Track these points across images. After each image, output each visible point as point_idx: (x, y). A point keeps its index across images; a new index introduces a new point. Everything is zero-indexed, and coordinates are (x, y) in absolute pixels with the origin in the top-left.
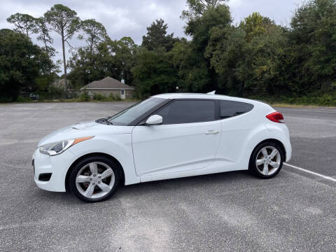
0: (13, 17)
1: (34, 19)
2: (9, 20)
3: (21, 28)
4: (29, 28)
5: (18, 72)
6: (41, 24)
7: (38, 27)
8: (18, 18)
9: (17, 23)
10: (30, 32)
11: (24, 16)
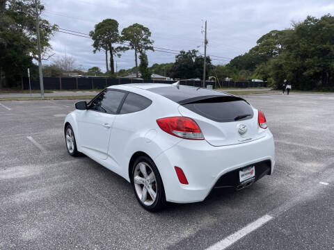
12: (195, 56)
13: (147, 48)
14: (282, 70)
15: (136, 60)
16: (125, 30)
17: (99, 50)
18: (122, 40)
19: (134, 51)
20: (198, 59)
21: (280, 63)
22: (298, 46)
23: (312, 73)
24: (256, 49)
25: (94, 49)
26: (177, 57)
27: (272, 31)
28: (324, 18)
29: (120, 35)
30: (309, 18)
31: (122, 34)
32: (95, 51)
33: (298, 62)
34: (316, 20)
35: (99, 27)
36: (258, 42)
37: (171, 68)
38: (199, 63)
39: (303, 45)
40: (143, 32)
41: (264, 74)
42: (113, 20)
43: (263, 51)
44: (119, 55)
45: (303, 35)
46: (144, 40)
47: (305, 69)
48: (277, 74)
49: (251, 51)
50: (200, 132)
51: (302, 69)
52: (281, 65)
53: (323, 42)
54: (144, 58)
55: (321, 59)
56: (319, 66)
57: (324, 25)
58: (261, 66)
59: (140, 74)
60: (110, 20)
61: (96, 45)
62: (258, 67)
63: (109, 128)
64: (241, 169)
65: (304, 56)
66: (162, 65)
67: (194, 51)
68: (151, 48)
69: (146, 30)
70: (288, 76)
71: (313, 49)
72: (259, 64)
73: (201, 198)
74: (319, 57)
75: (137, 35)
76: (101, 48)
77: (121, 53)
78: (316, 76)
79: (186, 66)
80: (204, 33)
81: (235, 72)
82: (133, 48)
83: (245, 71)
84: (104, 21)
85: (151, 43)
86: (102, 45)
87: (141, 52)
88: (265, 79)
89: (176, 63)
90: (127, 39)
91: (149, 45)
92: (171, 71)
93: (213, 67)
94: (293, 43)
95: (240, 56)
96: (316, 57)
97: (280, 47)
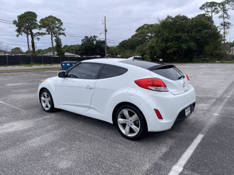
0: (203, 6)
1: (217, 4)
2: (201, 8)
3: (208, 12)
4: (214, 11)
5: (192, 43)
6: (221, 7)
7: (219, 9)
8: (207, 5)
9: (206, 9)
10: (214, 14)
11: (210, 3)
12: (95, 40)
13: (60, 34)
14: (154, 49)
15: (52, 43)
16: (42, 20)
17: (22, 35)
18: (40, 27)
19: (50, 36)
20: (97, 42)
21: (153, 45)
22: (163, 34)
23: (172, 52)
24: (135, 36)
25: (17, 33)
26: (83, 40)
27: (145, 25)
28: (177, 17)
29: (39, 24)
30: (168, 17)
31: (40, 23)
32: (17, 36)
33: (164, 45)
34: (173, 18)
35: (21, 17)
36: (136, 31)
37: (78, 48)
38: (98, 45)
39: (166, 34)
40: (57, 22)
41: (142, 52)
42: (33, 12)
43: (140, 37)
44: (38, 39)
45: (165, 28)
46: (58, 27)
47: (168, 49)
48: (151, 52)
49: (132, 37)
50: (165, 86)
51: (166, 49)
52: (153, 47)
53: (177, 32)
54: (58, 41)
55: (177, 42)
56: (176, 47)
57: (177, 22)
58: (139, 47)
59: (56, 53)
60: (30, 12)
61: (19, 31)
62: (138, 48)
63: (91, 88)
64: (186, 108)
65: (167, 41)
66: (71, 46)
67: (95, 37)
68: (64, 34)
69: (59, 21)
70: (158, 53)
71: (171, 36)
72: (138, 45)
73: (169, 127)
74: (175, 41)
75: (52, 25)
76: (23, 33)
77: (39, 37)
78: (174, 53)
79: (89, 47)
80: (104, 25)
81: (123, 51)
82: (49, 33)
83: (130, 51)
84: (26, 13)
85: (63, 30)
86: (24, 31)
87: (56, 37)
88: (142, 56)
89: (82, 45)
90: (44, 27)
91: (62, 32)
92: (79, 50)
93: (108, 48)
94: (159, 32)
95: (125, 41)
96: (174, 42)
97: (150, 35)
